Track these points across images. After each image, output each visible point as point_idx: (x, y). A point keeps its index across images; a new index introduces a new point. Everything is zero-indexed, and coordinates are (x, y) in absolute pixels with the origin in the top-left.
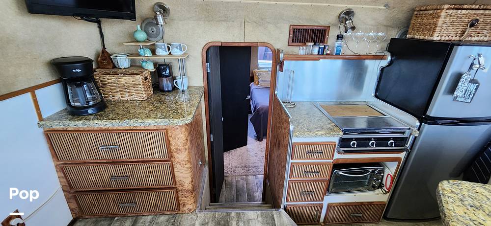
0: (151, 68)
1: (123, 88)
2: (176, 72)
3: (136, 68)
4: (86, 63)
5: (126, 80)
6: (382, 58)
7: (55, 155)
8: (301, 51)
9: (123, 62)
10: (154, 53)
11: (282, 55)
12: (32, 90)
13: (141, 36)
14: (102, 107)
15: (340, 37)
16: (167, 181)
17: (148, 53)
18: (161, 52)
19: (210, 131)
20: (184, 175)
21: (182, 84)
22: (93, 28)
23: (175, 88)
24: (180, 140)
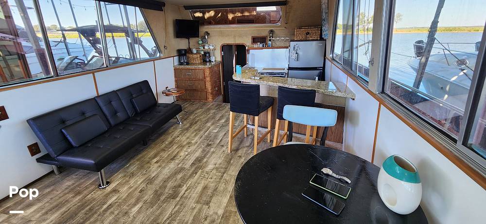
0: (203, 53)
1: (194, 59)
2: (211, 54)
3: (198, 53)
4: (185, 50)
5: (195, 56)
6: (287, 48)
7: (175, 77)
8: (255, 46)
9: (195, 51)
10: (204, 48)
11: (247, 48)
12: (173, 57)
13: (201, 42)
14: (188, 64)
15: (270, 40)
16: (204, 87)
17: (202, 48)
18: (206, 48)
19: (224, 81)
20: (209, 86)
21: (213, 59)
22: (187, 40)
23: (210, 61)
24: (207, 73)
